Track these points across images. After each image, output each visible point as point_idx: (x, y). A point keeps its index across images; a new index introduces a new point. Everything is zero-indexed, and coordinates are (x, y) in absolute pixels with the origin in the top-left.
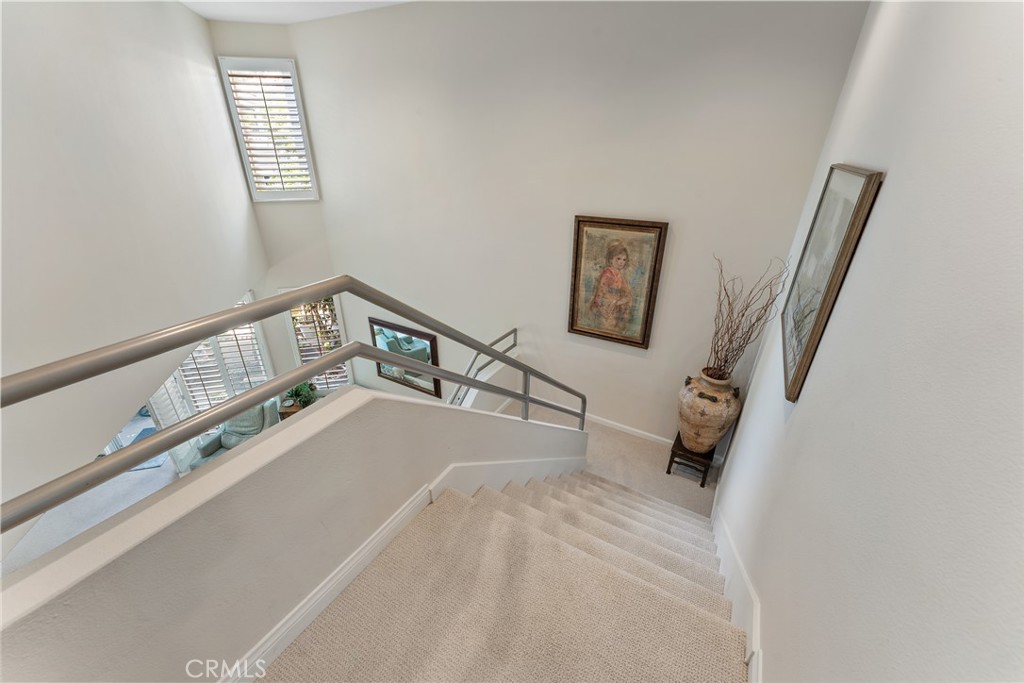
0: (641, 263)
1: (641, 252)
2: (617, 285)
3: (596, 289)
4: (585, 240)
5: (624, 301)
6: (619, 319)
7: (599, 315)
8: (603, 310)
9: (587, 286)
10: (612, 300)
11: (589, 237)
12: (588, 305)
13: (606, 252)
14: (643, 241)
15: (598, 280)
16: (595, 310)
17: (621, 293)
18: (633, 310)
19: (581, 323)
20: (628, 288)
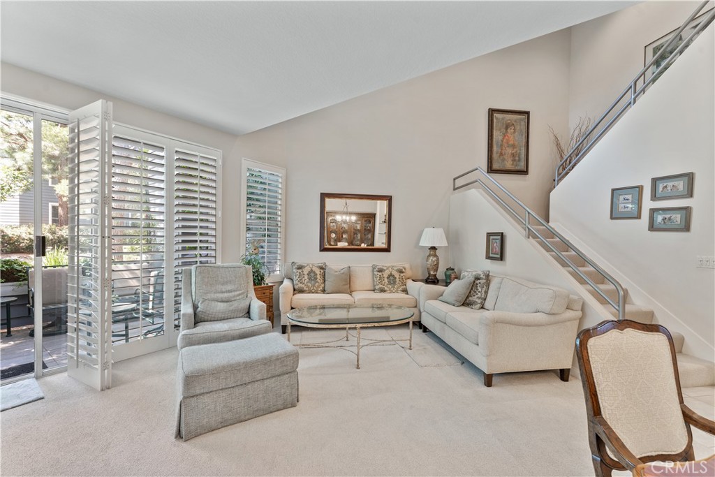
0: (521, 130)
1: (520, 125)
2: (511, 143)
3: (501, 145)
4: (495, 120)
5: (515, 150)
6: (514, 160)
7: (503, 160)
8: (505, 157)
9: (497, 144)
10: (509, 151)
11: (497, 119)
12: (498, 155)
13: (505, 126)
14: (521, 120)
15: (502, 141)
16: (501, 157)
17: (513, 146)
18: (520, 154)
19: (495, 166)
20: (516, 143)
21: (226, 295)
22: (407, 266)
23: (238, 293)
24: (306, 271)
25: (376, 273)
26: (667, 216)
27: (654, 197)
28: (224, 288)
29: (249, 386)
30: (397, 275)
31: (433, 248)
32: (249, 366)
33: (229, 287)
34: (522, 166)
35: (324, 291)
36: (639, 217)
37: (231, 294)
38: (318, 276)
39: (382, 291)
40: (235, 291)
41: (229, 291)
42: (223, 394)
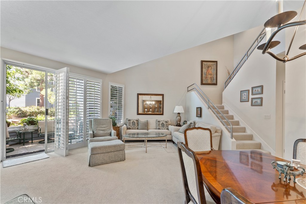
0: (214, 68)
1: (214, 66)
2: (210, 73)
3: (206, 74)
4: (203, 65)
5: (212, 76)
6: (211, 80)
7: (207, 80)
8: (208, 79)
9: (204, 74)
10: (209, 76)
13: (207, 67)
14: (214, 64)
15: (206, 73)
16: (206, 79)
17: (211, 74)
18: (214, 77)
19: (204, 82)
20: (212, 73)
21: (103, 128)
22: (169, 120)
23: (107, 128)
24: (131, 122)
25: (157, 123)
26: (256, 101)
27: (253, 94)
28: (103, 126)
29: (110, 153)
30: (165, 123)
31: (179, 113)
32: (110, 147)
33: (104, 126)
34: (215, 82)
35: (138, 129)
36: (248, 101)
37: (105, 128)
38: (136, 124)
39: (159, 129)
40: (106, 127)
41: (104, 127)
42: (102, 155)
